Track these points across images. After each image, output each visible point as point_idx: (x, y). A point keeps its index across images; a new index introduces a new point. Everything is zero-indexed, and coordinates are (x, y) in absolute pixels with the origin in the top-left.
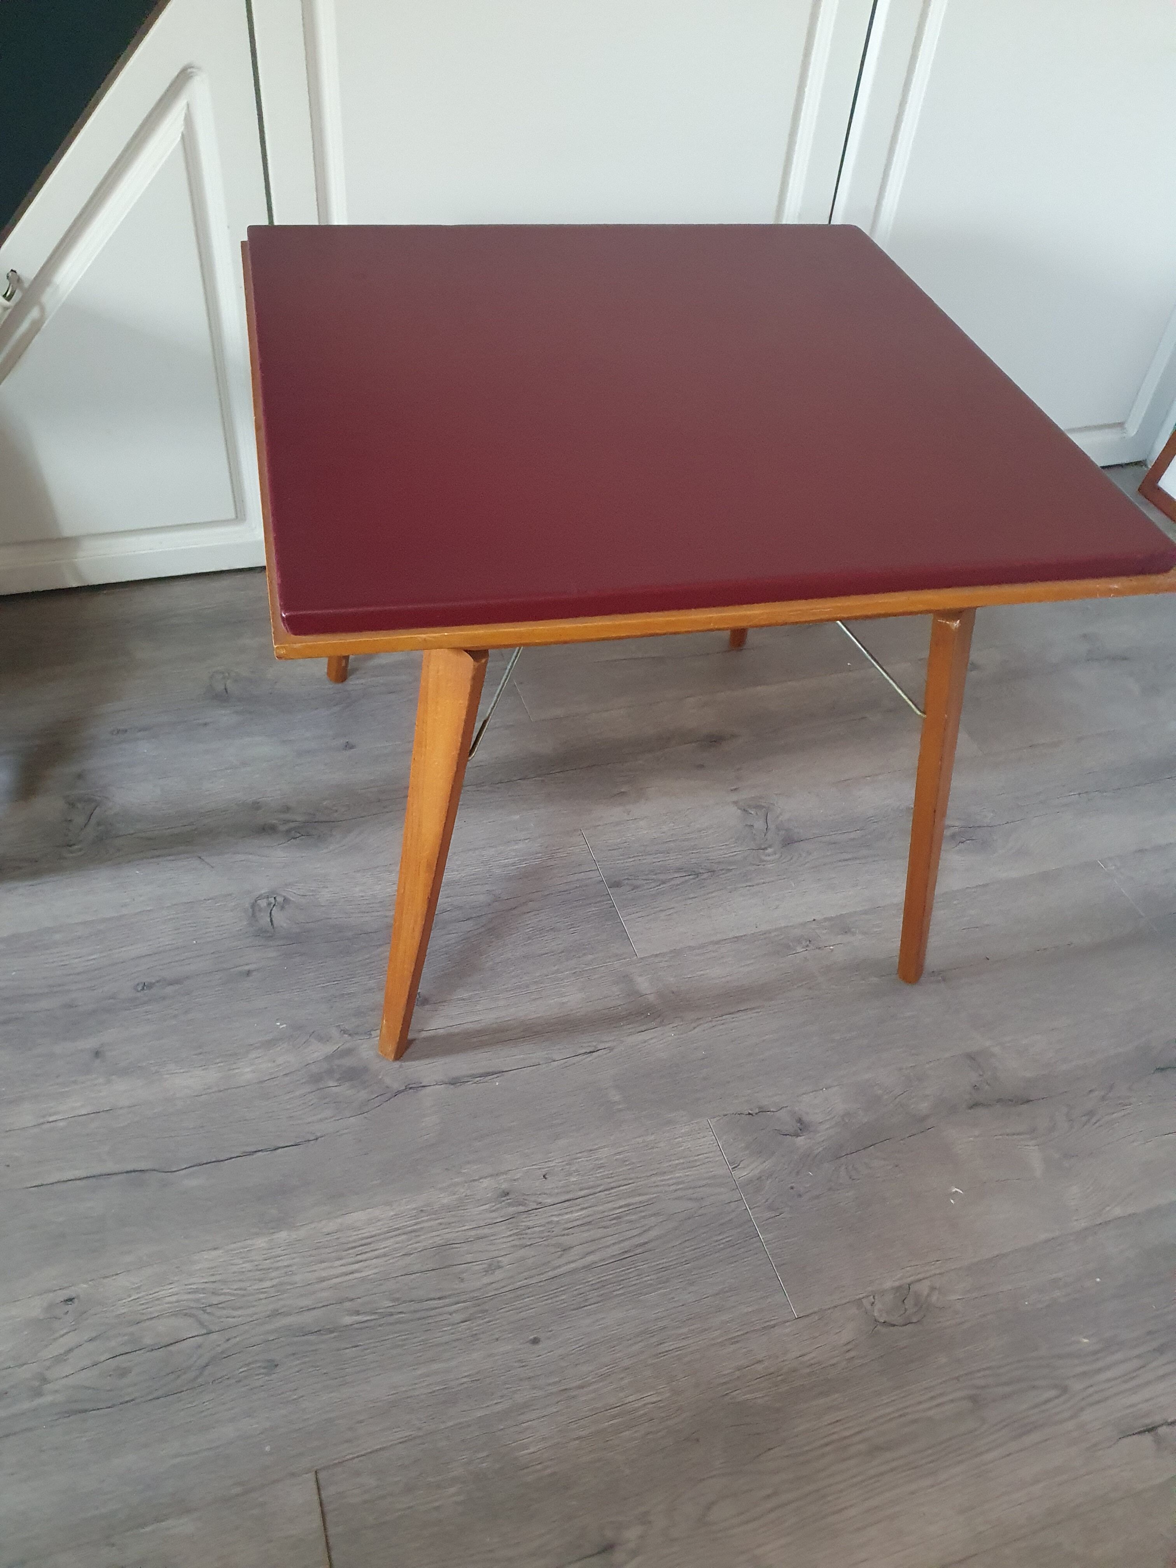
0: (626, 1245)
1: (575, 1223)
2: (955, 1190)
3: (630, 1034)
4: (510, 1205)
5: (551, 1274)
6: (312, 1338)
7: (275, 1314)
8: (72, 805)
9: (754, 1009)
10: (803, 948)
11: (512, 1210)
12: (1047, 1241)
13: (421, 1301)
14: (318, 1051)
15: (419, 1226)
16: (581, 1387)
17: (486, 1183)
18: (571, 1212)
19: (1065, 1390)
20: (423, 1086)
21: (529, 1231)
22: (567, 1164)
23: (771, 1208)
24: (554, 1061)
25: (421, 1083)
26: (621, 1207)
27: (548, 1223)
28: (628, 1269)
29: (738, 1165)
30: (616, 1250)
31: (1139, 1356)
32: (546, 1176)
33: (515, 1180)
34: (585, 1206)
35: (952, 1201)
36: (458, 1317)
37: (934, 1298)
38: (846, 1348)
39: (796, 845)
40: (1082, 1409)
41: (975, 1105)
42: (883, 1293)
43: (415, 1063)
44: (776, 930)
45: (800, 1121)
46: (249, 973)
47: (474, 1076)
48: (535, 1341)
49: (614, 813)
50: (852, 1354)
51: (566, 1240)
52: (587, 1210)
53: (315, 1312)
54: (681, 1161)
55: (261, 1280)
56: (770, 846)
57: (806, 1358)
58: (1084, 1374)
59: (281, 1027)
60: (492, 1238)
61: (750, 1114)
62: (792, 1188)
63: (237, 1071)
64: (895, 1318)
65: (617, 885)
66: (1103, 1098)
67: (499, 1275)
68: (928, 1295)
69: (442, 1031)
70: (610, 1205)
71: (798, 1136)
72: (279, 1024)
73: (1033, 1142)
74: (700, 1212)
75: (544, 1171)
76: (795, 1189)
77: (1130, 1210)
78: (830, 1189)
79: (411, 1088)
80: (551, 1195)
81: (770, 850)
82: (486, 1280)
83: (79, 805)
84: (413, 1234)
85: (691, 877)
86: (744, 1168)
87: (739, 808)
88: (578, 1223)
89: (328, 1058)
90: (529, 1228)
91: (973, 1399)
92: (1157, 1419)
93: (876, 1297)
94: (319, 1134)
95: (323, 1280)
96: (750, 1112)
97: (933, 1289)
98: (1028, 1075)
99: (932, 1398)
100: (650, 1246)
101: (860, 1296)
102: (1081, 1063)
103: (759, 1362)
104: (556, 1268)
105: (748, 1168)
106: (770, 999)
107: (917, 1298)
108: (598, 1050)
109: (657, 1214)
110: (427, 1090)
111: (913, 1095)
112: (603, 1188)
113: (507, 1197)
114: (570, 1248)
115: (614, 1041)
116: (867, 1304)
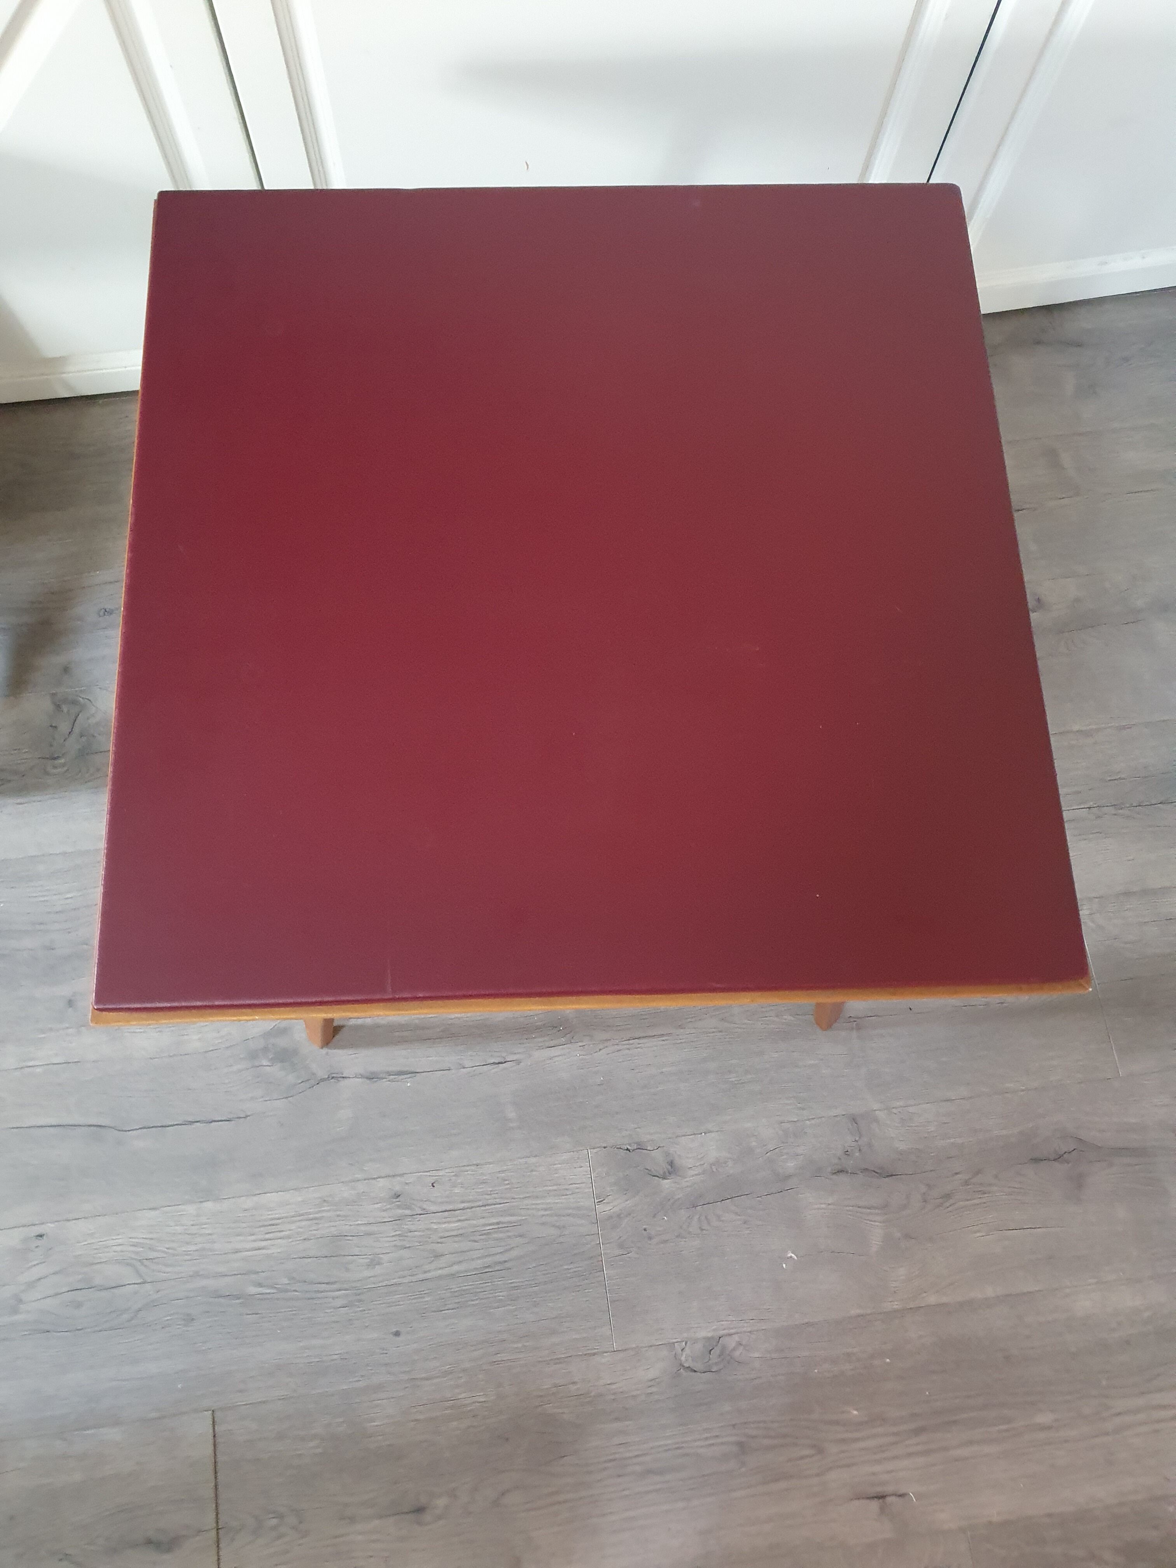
0: (489, 1260)
1: (450, 1234)
2: (790, 1254)
3: (538, 1049)
4: (399, 1207)
5: (422, 1276)
6: (222, 1300)
7: (196, 1275)
8: (58, 707)
9: (662, 1035)
11: (400, 1211)
12: (859, 1316)
13: (312, 1283)
15: (319, 1215)
16: (427, 1379)
17: (382, 1182)
18: (449, 1222)
19: (820, 1451)
20: (343, 1077)
21: (409, 1234)
22: (454, 1176)
23: (621, 1246)
24: (464, 1068)
25: (342, 1074)
26: (490, 1225)
27: (427, 1229)
28: (486, 1283)
29: (604, 1200)
30: (479, 1263)
31: (895, 1434)
32: (434, 1185)
33: (407, 1183)
34: (463, 1218)
35: (784, 1265)
36: (340, 1302)
37: (737, 1353)
38: (650, 1383)
40: (831, 1469)
41: (840, 1171)
42: (695, 1341)
43: (340, 1052)
45: (671, 1164)
47: (389, 1074)
48: (397, 1334)
50: (654, 1389)
51: (439, 1248)
53: (227, 1279)
54: (555, 1188)
55: (188, 1243)
57: (613, 1387)
58: (843, 1441)
60: (378, 1235)
61: (627, 1149)
62: (645, 1230)
63: (185, 1037)
64: (698, 1366)
66: (966, 1183)
67: (378, 1270)
68: (734, 1349)
70: (482, 1221)
71: (664, 1178)
73: (882, 1218)
74: (561, 1239)
75: (432, 1180)
76: (647, 1232)
77: (944, 1300)
78: (678, 1236)
79: (333, 1078)
80: (434, 1203)
82: (367, 1273)
83: (65, 708)
84: (313, 1222)
86: (607, 1203)
88: (453, 1233)
89: (267, 1035)
90: (411, 1232)
91: (740, 1444)
92: (890, 1489)
93: (688, 1344)
94: (249, 1114)
95: (237, 1251)
96: (629, 1147)
97: (740, 1344)
98: (902, 1146)
99: (706, 1439)
100: (507, 1265)
101: (675, 1341)
102: (959, 1141)
103: (574, 1383)
104: (425, 1272)
105: (611, 1204)
106: (681, 1027)
107: (724, 1348)
108: (505, 1062)
109: (521, 1236)
110: (346, 1081)
111: (785, 1151)
112: (480, 1203)
113: (398, 1200)
114: (442, 1255)
115: (522, 1053)
116: (678, 1348)
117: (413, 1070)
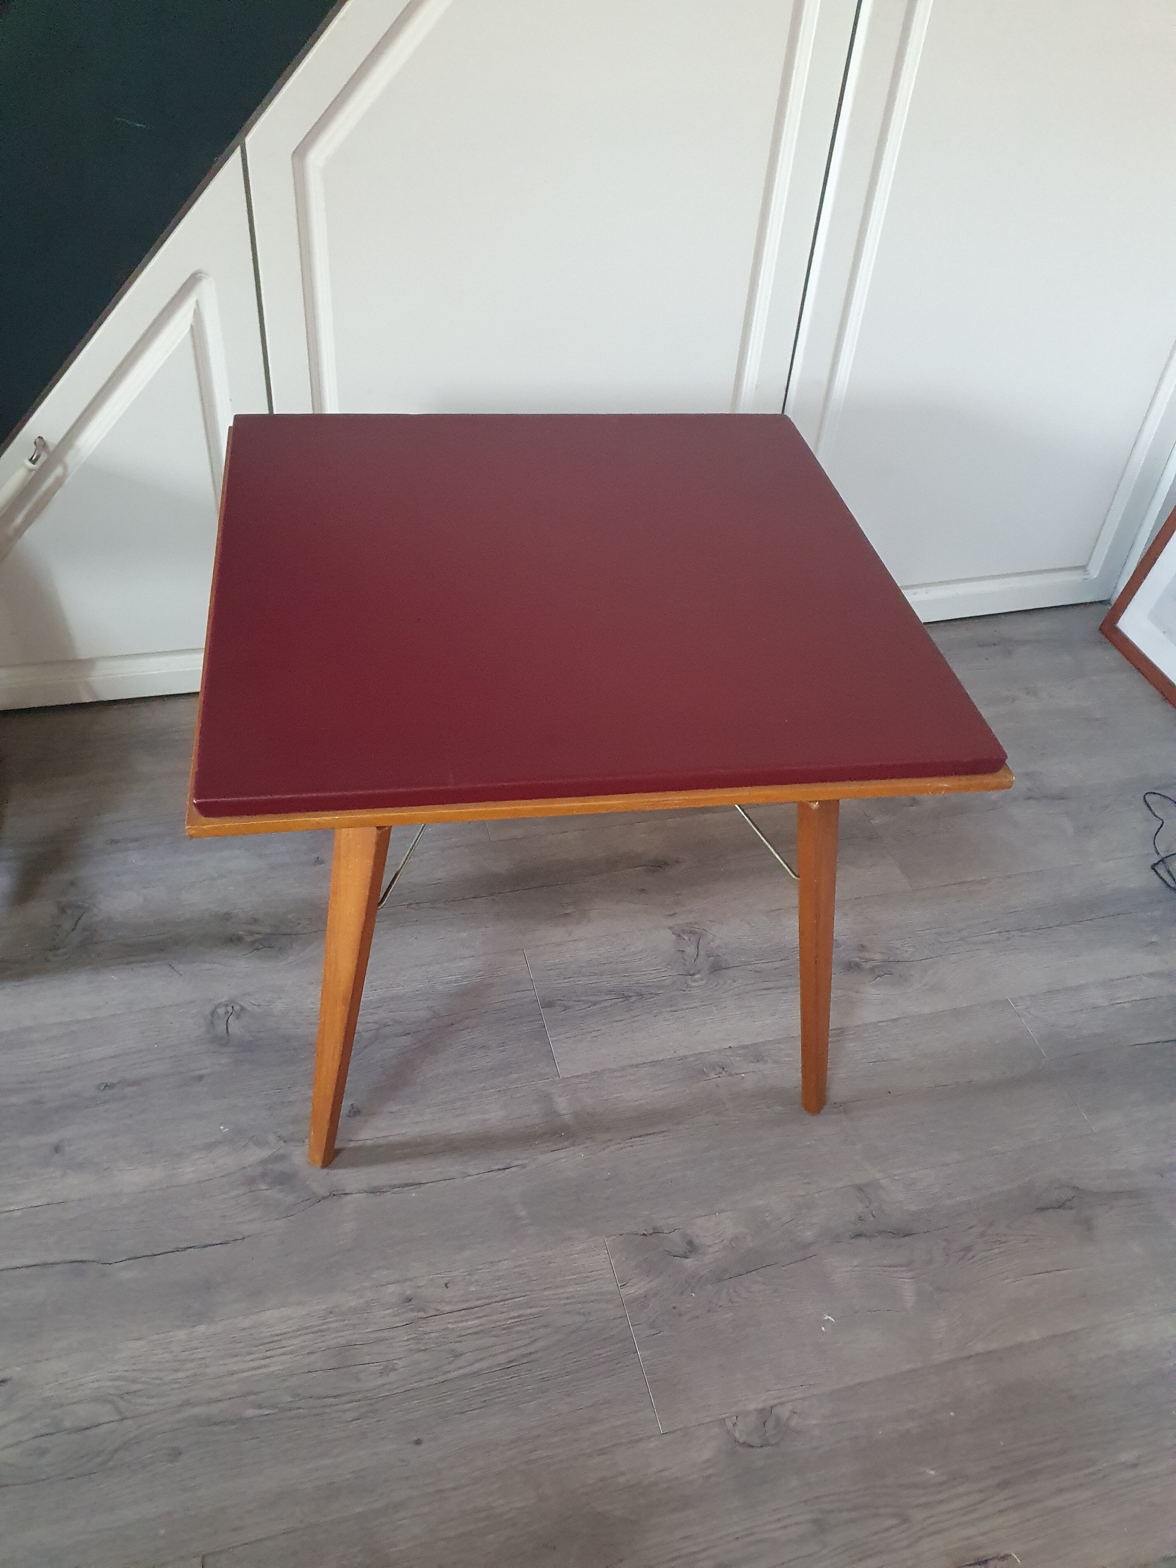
0: (513, 1354)
1: (468, 1331)
2: (827, 1317)
3: (543, 1153)
4: (412, 1310)
5: (441, 1379)
6: (216, 1428)
7: (187, 1403)
8: (63, 911)
9: (662, 1131)
10: (716, 1074)
11: (413, 1315)
12: (910, 1371)
13: (319, 1398)
14: (254, 1155)
15: (325, 1327)
16: (455, 1489)
17: (391, 1288)
18: (467, 1321)
19: (905, 1519)
20: (345, 1194)
21: (426, 1336)
22: (468, 1275)
23: (652, 1326)
24: (469, 1176)
25: (344, 1191)
26: (512, 1318)
27: (443, 1330)
28: (512, 1378)
29: (627, 1283)
30: (502, 1359)
31: (981, 1491)
32: (448, 1285)
33: (419, 1287)
34: (481, 1315)
35: (823, 1329)
36: (349, 1416)
37: (794, 1422)
38: (704, 1466)
39: (723, 972)
40: (920, 1538)
41: (859, 1235)
42: (746, 1414)
43: (342, 1171)
44: (695, 1055)
45: (690, 1243)
46: (201, 1078)
47: (393, 1186)
48: (418, 1442)
49: (556, 934)
50: (711, 1471)
51: (458, 1347)
52: (480, 1319)
53: (222, 1405)
54: (575, 1276)
55: (177, 1371)
56: (699, 972)
57: (666, 1473)
58: (926, 1505)
59: (224, 1131)
60: (391, 1341)
61: (644, 1235)
62: (674, 1308)
63: (180, 1170)
64: (755, 1440)
65: (549, 1005)
66: (982, 1234)
67: (392, 1377)
68: (789, 1419)
69: (369, 1142)
70: (503, 1316)
71: (686, 1257)
72: (222, 1127)
73: (910, 1274)
74: (588, 1326)
75: (445, 1281)
76: (676, 1309)
77: (993, 1346)
78: (709, 1311)
79: (334, 1195)
80: (449, 1303)
81: (697, 976)
82: (380, 1381)
83: (69, 912)
84: (320, 1334)
85: (620, 1000)
86: (632, 1286)
87: (673, 933)
88: (472, 1331)
89: (264, 1162)
90: (426, 1334)
91: (815, 1522)
92: (990, 1552)
93: (739, 1418)
94: (246, 1234)
95: (233, 1373)
96: (645, 1233)
97: (794, 1412)
98: (913, 1208)
99: (780, 1520)
100: (533, 1357)
101: (724, 1416)
102: (965, 1199)
104: (445, 1373)
105: (636, 1287)
106: (678, 1123)
107: (778, 1420)
108: (511, 1167)
109: (546, 1326)
110: (349, 1197)
111: (800, 1222)
112: (497, 1299)
113: (410, 1303)
114: (461, 1355)
115: (526, 1158)
116: (729, 1424)
117: (416, 1182)
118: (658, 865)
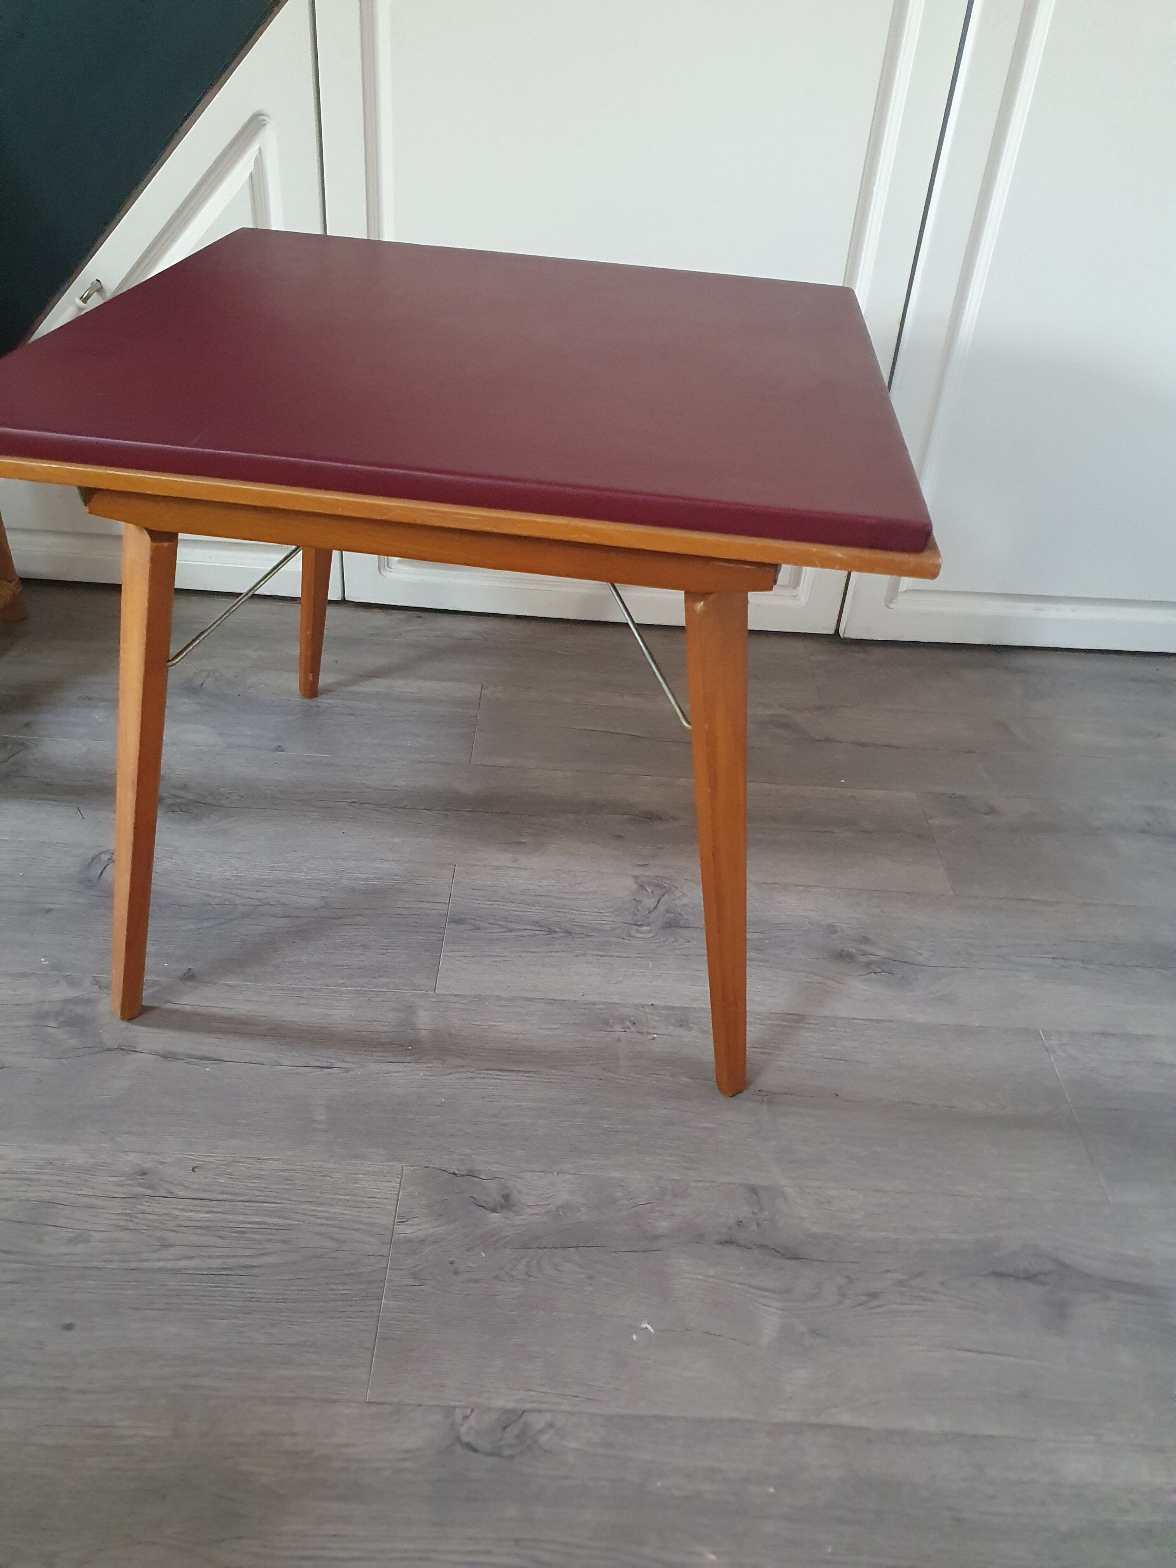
0: (231, 1262)
1: (192, 1224)
2: (645, 1325)
3: (377, 1062)
4: (141, 1185)
5: (133, 1265)
8: (4, 744)
9: (530, 1072)
10: (623, 1028)
11: (140, 1190)
12: (732, 1421)
14: (60, 993)
15: (35, 1177)
16: (81, 1392)
17: (132, 1157)
18: (197, 1211)
20: (135, 1051)
21: (141, 1216)
22: (225, 1165)
23: (414, 1276)
24: (280, 1066)
25: (135, 1048)
27: (165, 1214)
28: (216, 1287)
29: (407, 1221)
30: (216, 1263)
32: (196, 1169)
33: (162, 1163)
34: (216, 1210)
35: (634, 1337)
36: (8, 1277)
37: (544, 1439)
38: (402, 1455)
39: (678, 930)
41: (729, 1242)
42: (486, 1409)
43: (144, 1029)
44: (603, 1003)
45: (506, 1197)
46: (50, 910)
47: (191, 1056)
48: (69, 1327)
49: (500, 858)
50: (408, 1465)
51: (172, 1237)
52: (215, 1215)
54: (348, 1198)
56: (648, 925)
57: (349, 1450)
59: (44, 963)
60: (101, 1211)
61: (454, 1174)
62: (452, 1262)
64: (484, 1444)
65: (459, 921)
66: (901, 1283)
67: (80, 1248)
68: (541, 1432)
69: (188, 1007)
70: (243, 1218)
71: (494, 1210)
72: (43, 960)
73: (779, 1305)
74: (335, 1254)
75: (196, 1164)
76: (454, 1265)
77: (864, 1422)
78: (496, 1277)
79: (122, 1049)
80: (187, 1188)
81: (645, 928)
82: (64, 1249)
83: (10, 746)
84: (27, 1182)
85: (543, 933)
86: (411, 1225)
87: (636, 883)
88: (197, 1224)
89: (67, 1001)
90: (143, 1213)
93: (474, 1412)
94: (7, 1065)
96: (456, 1172)
97: (551, 1425)
98: (815, 1229)
99: (470, 1553)
100: (254, 1271)
101: (457, 1404)
102: (893, 1236)
103: (294, 1435)
104: (141, 1261)
105: (416, 1227)
106: (553, 1068)
107: (525, 1429)
108: (332, 1068)
109: (285, 1242)
110: (136, 1055)
111: (658, 1208)
112: (246, 1198)
113: (142, 1177)
114: (171, 1246)
115: (355, 1063)
116: (458, 1415)
117: (219, 1057)
118: (650, 817)
